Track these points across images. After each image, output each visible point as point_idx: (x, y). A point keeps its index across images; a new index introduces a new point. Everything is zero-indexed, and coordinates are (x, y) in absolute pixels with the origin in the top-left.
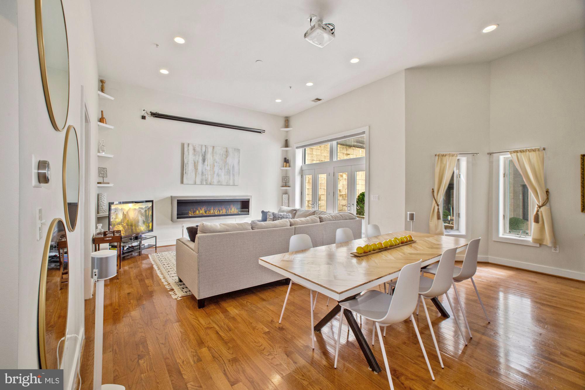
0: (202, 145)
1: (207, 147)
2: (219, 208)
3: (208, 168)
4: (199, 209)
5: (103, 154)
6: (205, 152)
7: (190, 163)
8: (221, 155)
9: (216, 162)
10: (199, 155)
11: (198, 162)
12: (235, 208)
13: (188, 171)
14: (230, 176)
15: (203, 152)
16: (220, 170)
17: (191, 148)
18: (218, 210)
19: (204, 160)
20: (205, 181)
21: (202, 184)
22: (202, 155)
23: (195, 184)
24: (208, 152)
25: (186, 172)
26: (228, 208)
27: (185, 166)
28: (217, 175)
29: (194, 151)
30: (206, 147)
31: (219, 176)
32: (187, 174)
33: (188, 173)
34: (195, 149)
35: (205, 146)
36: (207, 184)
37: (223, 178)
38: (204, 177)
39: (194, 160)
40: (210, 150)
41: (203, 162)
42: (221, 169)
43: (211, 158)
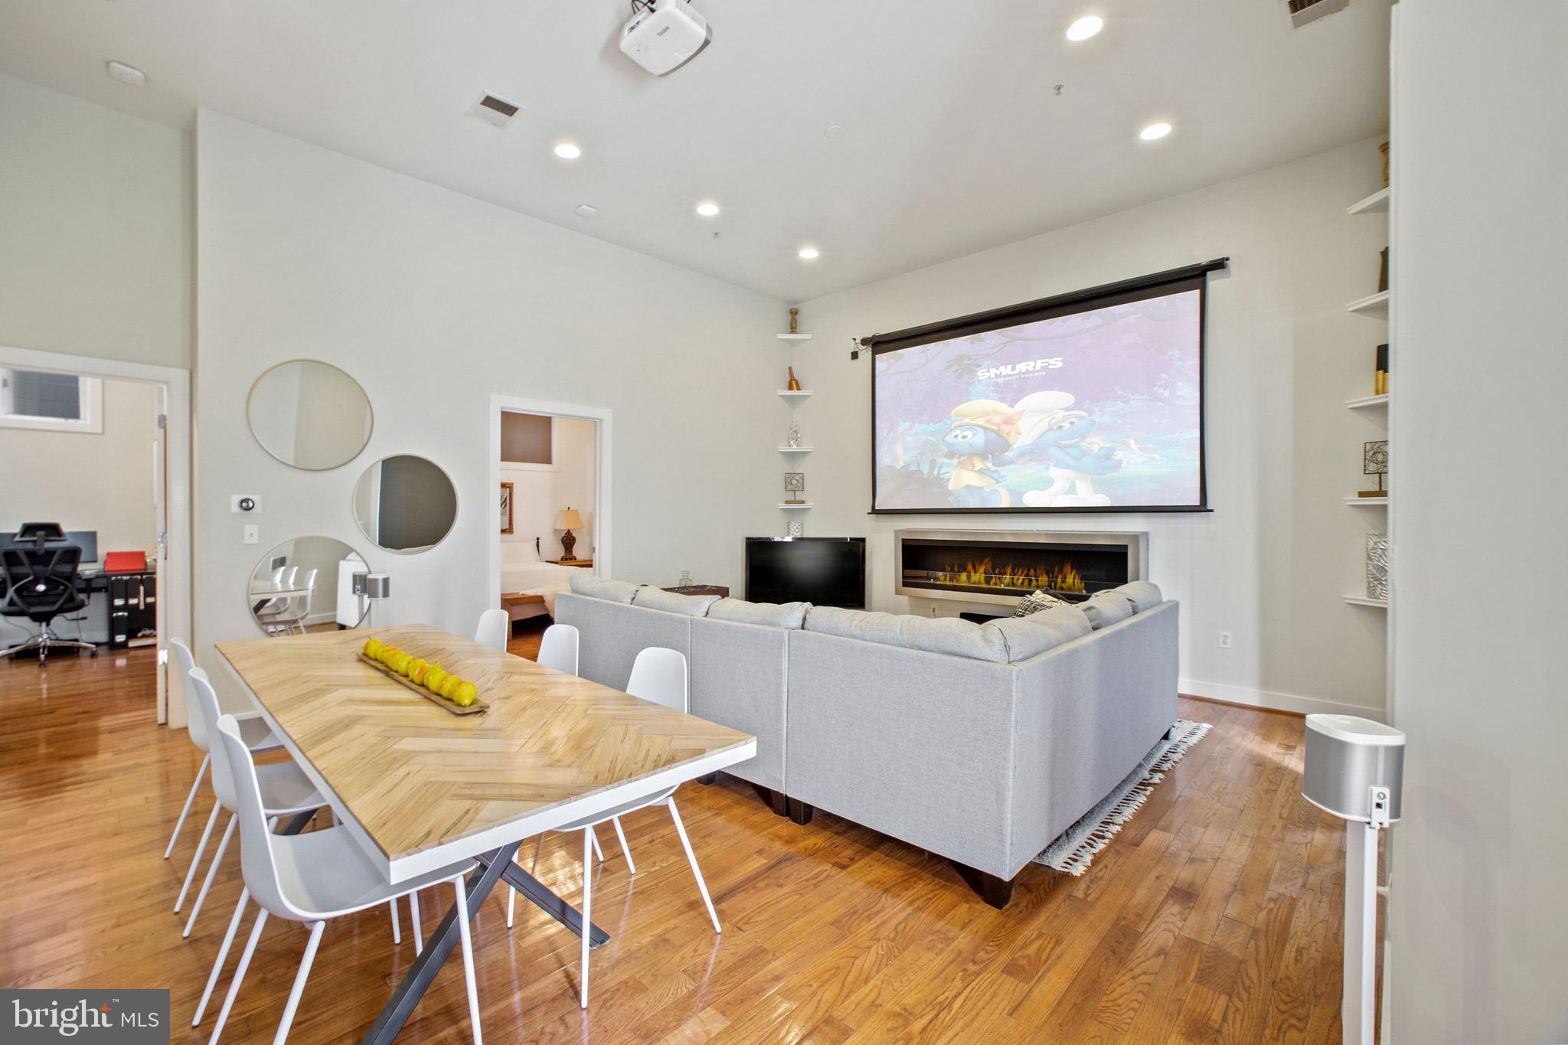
12: (1077, 577)
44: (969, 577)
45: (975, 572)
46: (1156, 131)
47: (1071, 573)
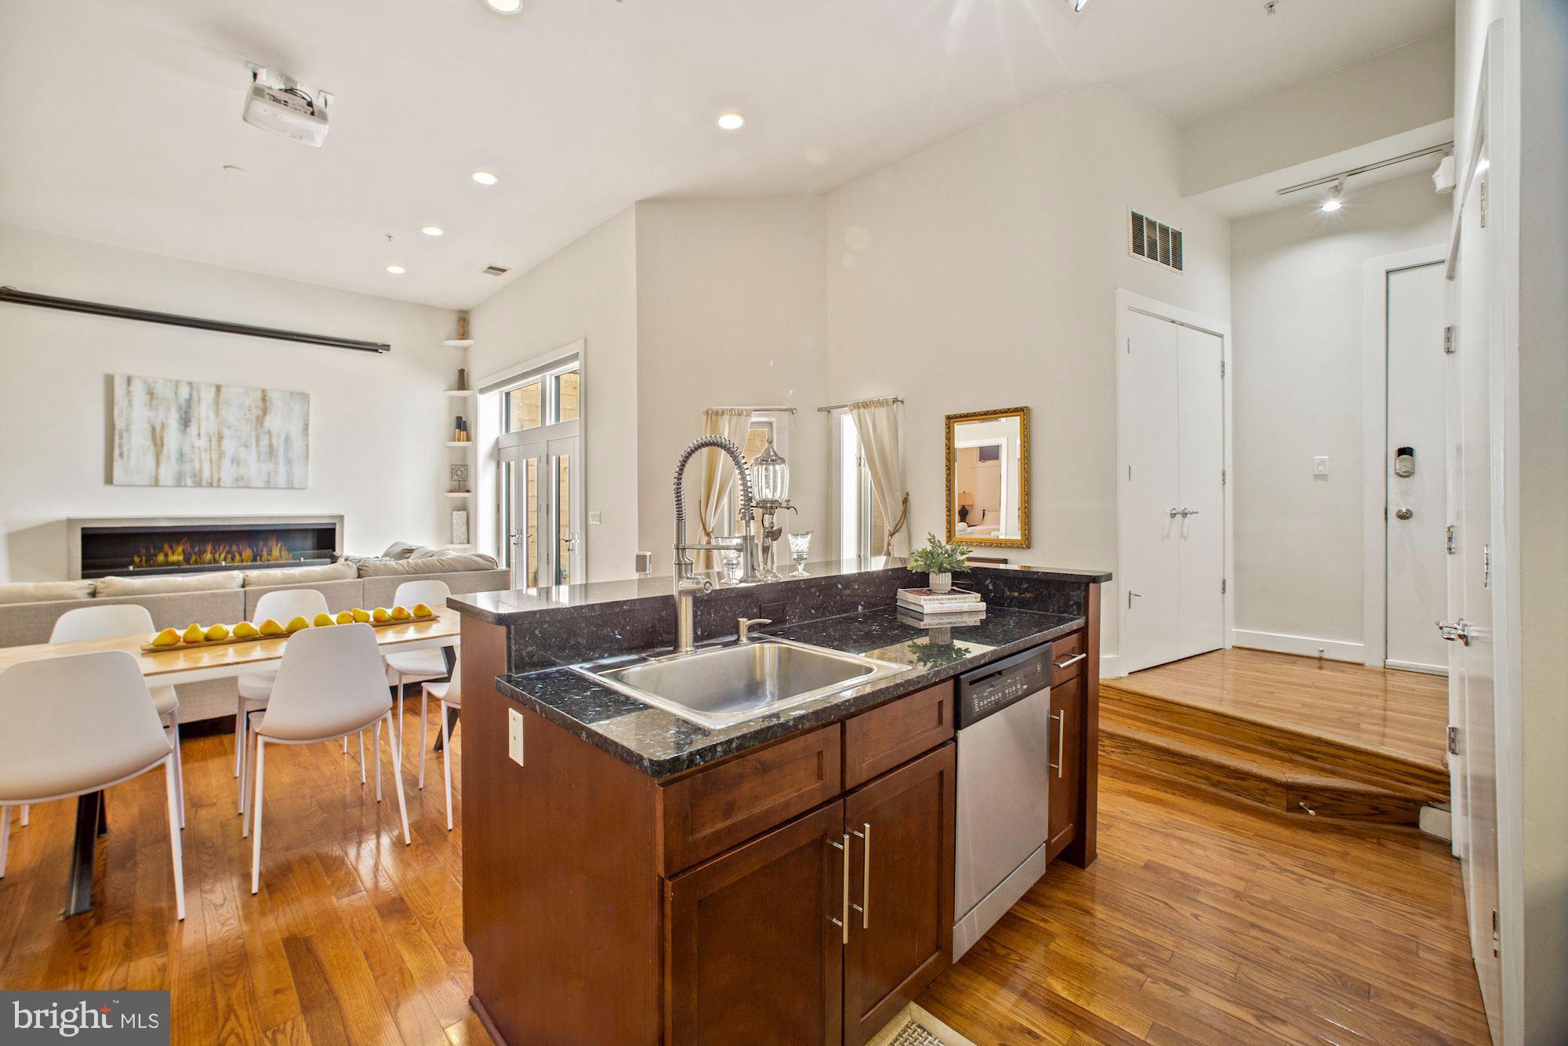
0: (177, 382)
1: (195, 385)
3: (201, 443)
4: (166, 547)
6: (189, 401)
7: (134, 428)
8: (246, 408)
9: (229, 428)
10: (168, 409)
11: (163, 427)
13: (129, 450)
14: (276, 463)
15: (181, 400)
16: (242, 449)
17: (138, 389)
19: (185, 422)
20: (191, 477)
21: (179, 483)
22: (180, 408)
23: (156, 483)
24: (199, 399)
25: (121, 455)
27: (117, 437)
28: (233, 461)
29: (152, 398)
30: (192, 388)
31: (238, 464)
32: (125, 458)
33: (129, 457)
34: (155, 391)
35: (190, 384)
36: (198, 484)
37: (255, 469)
38: (187, 467)
39: (149, 422)
40: (207, 395)
41: (183, 427)
42: (246, 446)
43: (212, 416)
44: (166, 555)
45: (173, 553)
46: (396, 270)
47: (277, 545)
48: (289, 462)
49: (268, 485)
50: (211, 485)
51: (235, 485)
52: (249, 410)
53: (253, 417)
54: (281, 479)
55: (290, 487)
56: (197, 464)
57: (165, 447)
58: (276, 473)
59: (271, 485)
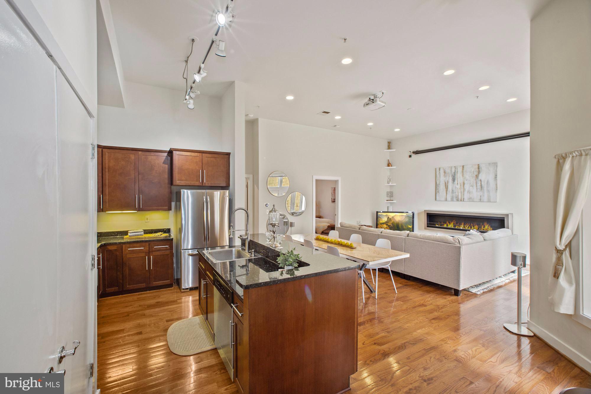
0: (451, 167)
1: (456, 167)
2: (470, 224)
3: (458, 186)
4: (447, 222)
5: (390, 184)
6: (455, 173)
7: (441, 183)
8: (472, 172)
9: (467, 180)
10: (449, 176)
11: (448, 182)
12: (489, 226)
13: (440, 190)
14: (483, 192)
15: (453, 173)
17: (442, 171)
18: (470, 225)
19: (454, 180)
20: (455, 198)
21: (452, 200)
22: (452, 176)
23: (446, 200)
24: (457, 172)
25: (438, 191)
26: (481, 225)
27: (437, 187)
28: (468, 192)
29: (445, 173)
30: (455, 168)
31: (470, 193)
32: (439, 193)
34: (446, 171)
35: (455, 167)
36: (457, 200)
37: (475, 194)
38: (454, 195)
39: (444, 181)
40: (460, 170)
41: (453, 182)
42: (472, 186)
43: (461, 177)
45: (450, 224)
47: (487, 225)
48: (488, 191)
49: (480, 200)
50: (461, 201)
51: (469, 201)
52: (473, 173)
53: (475, 175)
54: (485, 198)
55: (489, 201)
56: (457, 194)
57: (448, 189)
58: (484, 196)
59: (481, 201)
